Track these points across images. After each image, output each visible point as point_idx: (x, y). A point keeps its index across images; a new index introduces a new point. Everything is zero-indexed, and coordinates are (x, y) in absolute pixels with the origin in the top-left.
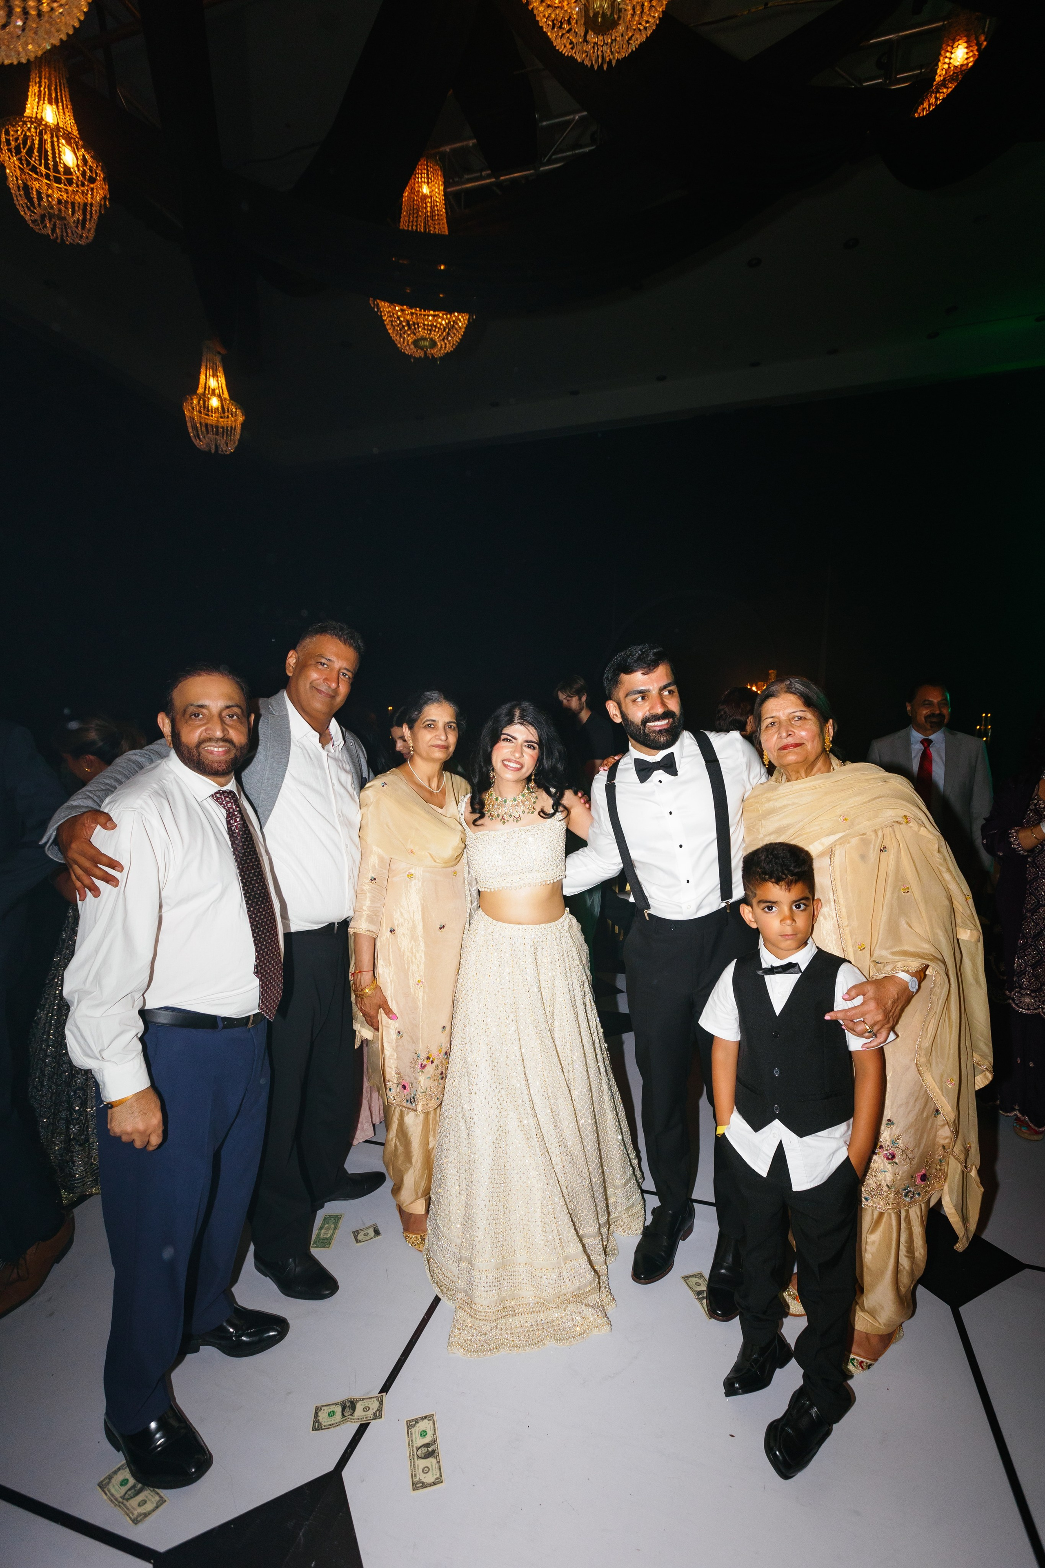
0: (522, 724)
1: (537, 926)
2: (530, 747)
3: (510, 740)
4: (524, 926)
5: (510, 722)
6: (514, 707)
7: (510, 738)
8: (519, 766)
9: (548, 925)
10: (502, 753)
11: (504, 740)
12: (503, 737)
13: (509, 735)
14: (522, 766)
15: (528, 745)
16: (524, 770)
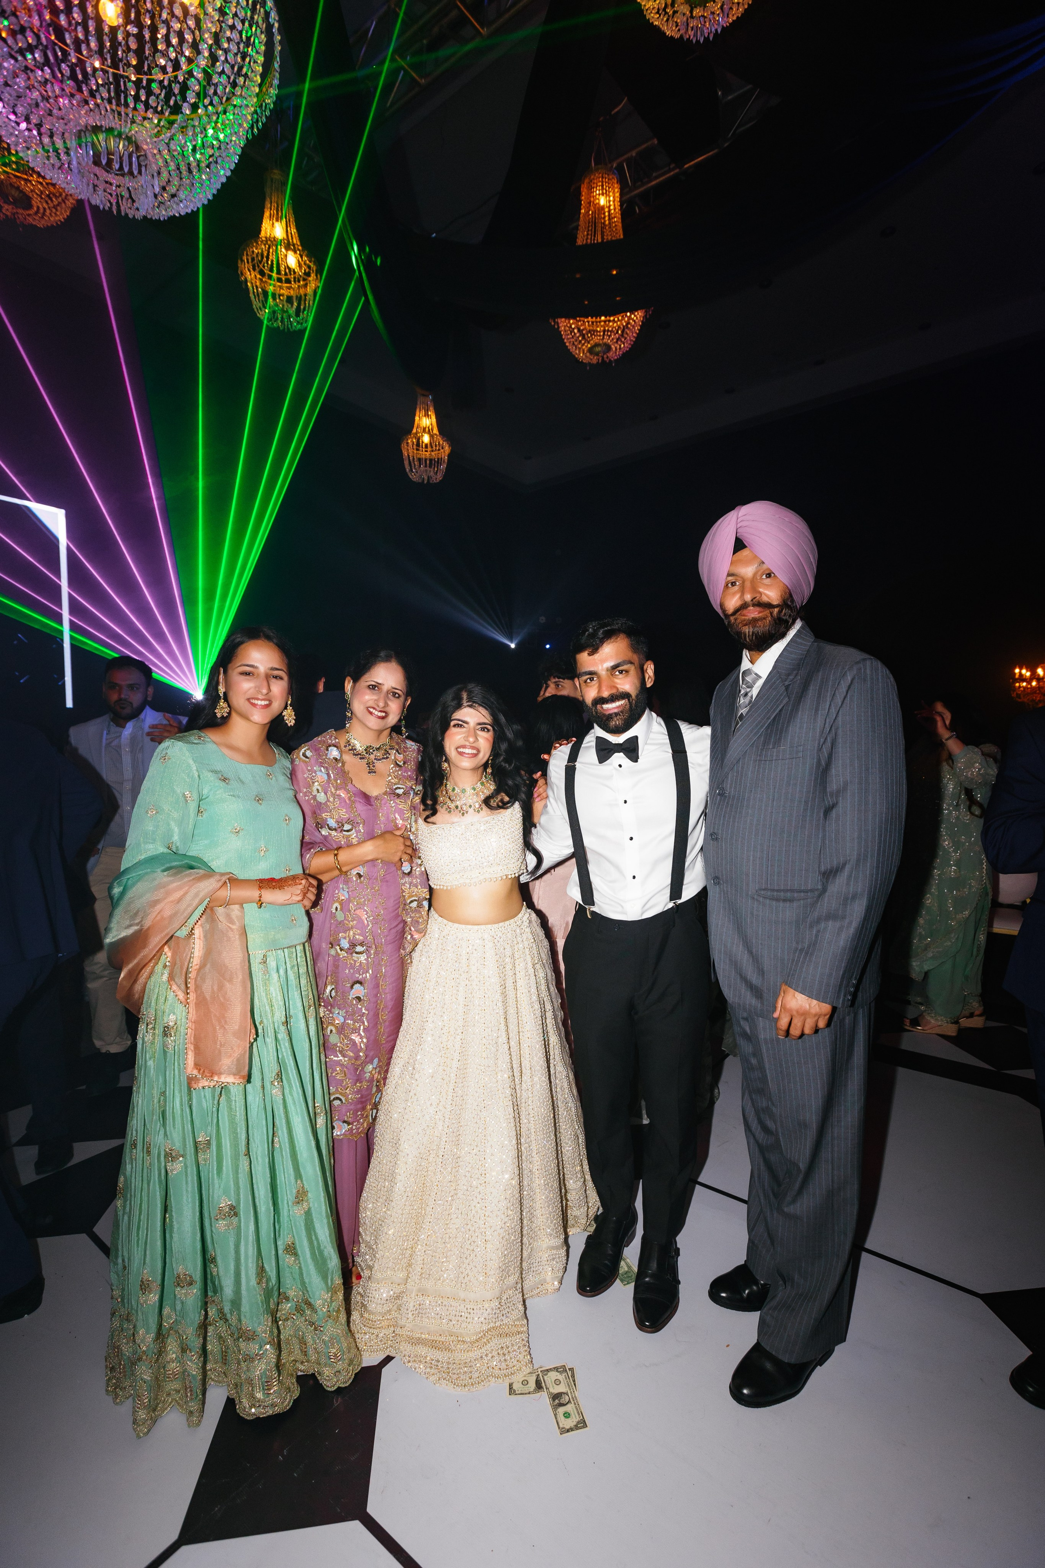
0: (470, 706)
1: (496, 925)
2: (483, 729)
3: (461, 725)
4: (483, 927)
5: (459, 706)
6: (461, 690)
7: (461, 723)
8: (475, 752)
9: (507, 923)
10: (454, 740)
11: (454, 726)
12: (452, 723)
13: (459, 720)
14: (479, 751)
15: (482, 728)
16: (481, 755)
